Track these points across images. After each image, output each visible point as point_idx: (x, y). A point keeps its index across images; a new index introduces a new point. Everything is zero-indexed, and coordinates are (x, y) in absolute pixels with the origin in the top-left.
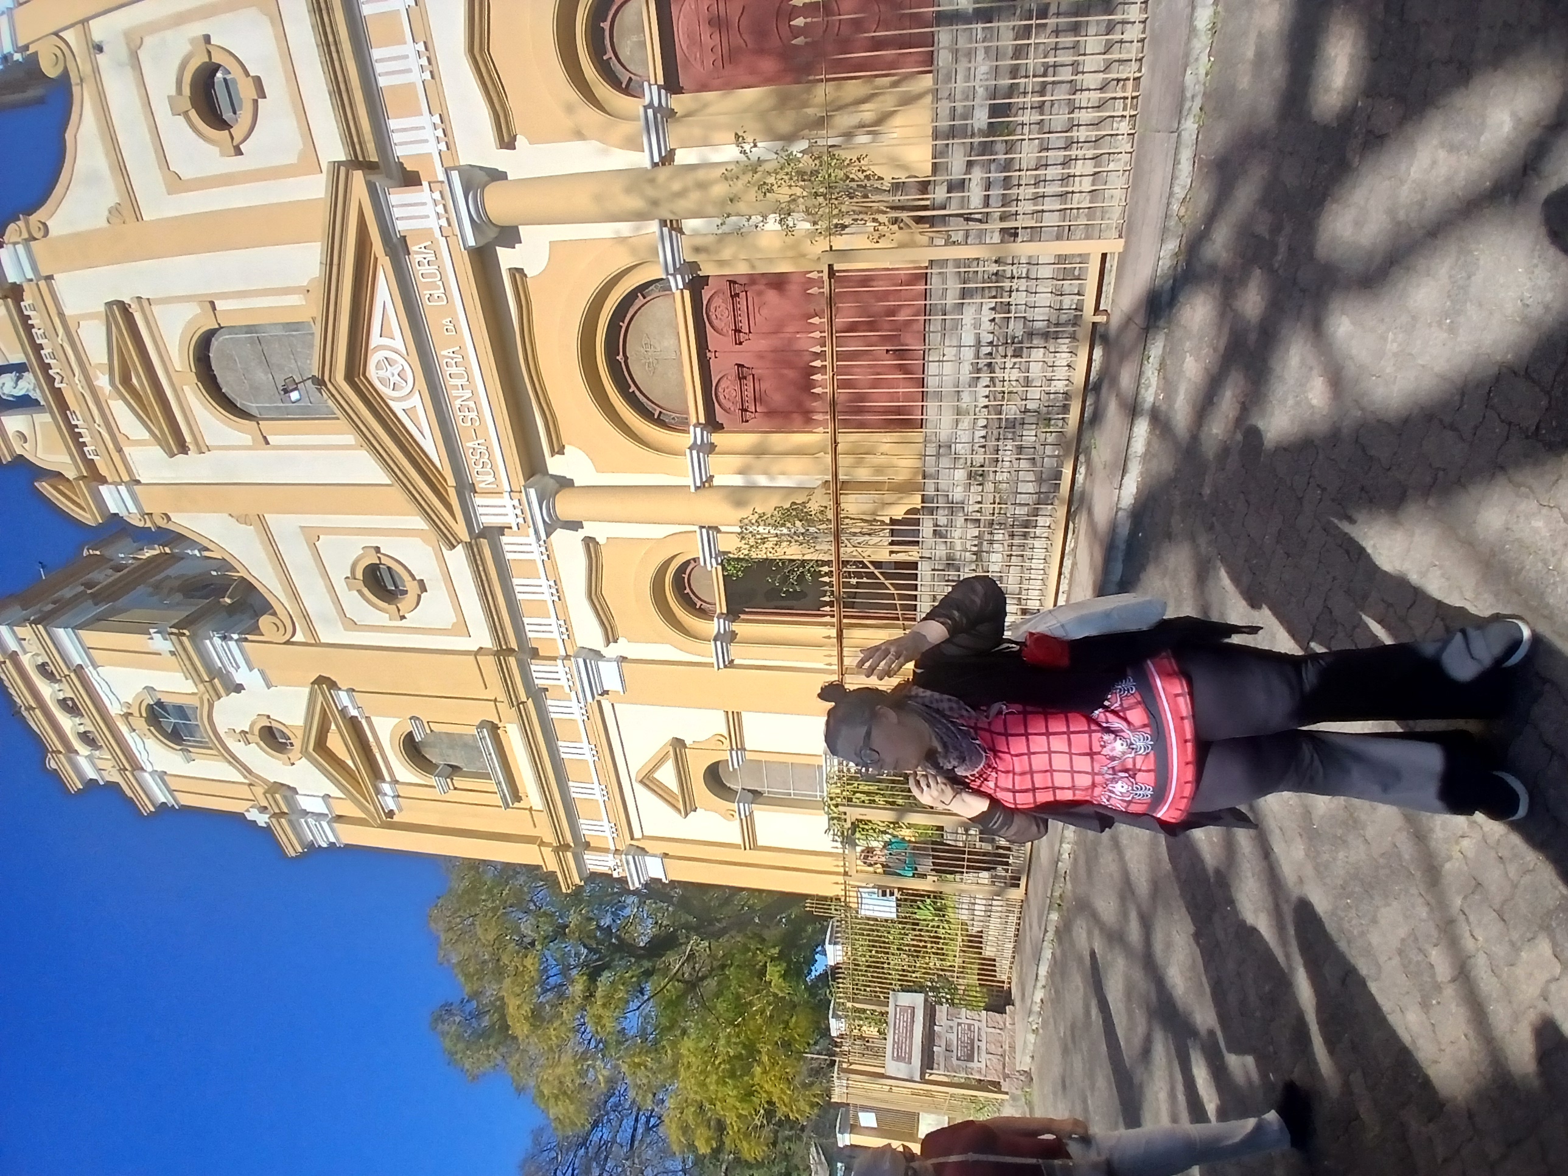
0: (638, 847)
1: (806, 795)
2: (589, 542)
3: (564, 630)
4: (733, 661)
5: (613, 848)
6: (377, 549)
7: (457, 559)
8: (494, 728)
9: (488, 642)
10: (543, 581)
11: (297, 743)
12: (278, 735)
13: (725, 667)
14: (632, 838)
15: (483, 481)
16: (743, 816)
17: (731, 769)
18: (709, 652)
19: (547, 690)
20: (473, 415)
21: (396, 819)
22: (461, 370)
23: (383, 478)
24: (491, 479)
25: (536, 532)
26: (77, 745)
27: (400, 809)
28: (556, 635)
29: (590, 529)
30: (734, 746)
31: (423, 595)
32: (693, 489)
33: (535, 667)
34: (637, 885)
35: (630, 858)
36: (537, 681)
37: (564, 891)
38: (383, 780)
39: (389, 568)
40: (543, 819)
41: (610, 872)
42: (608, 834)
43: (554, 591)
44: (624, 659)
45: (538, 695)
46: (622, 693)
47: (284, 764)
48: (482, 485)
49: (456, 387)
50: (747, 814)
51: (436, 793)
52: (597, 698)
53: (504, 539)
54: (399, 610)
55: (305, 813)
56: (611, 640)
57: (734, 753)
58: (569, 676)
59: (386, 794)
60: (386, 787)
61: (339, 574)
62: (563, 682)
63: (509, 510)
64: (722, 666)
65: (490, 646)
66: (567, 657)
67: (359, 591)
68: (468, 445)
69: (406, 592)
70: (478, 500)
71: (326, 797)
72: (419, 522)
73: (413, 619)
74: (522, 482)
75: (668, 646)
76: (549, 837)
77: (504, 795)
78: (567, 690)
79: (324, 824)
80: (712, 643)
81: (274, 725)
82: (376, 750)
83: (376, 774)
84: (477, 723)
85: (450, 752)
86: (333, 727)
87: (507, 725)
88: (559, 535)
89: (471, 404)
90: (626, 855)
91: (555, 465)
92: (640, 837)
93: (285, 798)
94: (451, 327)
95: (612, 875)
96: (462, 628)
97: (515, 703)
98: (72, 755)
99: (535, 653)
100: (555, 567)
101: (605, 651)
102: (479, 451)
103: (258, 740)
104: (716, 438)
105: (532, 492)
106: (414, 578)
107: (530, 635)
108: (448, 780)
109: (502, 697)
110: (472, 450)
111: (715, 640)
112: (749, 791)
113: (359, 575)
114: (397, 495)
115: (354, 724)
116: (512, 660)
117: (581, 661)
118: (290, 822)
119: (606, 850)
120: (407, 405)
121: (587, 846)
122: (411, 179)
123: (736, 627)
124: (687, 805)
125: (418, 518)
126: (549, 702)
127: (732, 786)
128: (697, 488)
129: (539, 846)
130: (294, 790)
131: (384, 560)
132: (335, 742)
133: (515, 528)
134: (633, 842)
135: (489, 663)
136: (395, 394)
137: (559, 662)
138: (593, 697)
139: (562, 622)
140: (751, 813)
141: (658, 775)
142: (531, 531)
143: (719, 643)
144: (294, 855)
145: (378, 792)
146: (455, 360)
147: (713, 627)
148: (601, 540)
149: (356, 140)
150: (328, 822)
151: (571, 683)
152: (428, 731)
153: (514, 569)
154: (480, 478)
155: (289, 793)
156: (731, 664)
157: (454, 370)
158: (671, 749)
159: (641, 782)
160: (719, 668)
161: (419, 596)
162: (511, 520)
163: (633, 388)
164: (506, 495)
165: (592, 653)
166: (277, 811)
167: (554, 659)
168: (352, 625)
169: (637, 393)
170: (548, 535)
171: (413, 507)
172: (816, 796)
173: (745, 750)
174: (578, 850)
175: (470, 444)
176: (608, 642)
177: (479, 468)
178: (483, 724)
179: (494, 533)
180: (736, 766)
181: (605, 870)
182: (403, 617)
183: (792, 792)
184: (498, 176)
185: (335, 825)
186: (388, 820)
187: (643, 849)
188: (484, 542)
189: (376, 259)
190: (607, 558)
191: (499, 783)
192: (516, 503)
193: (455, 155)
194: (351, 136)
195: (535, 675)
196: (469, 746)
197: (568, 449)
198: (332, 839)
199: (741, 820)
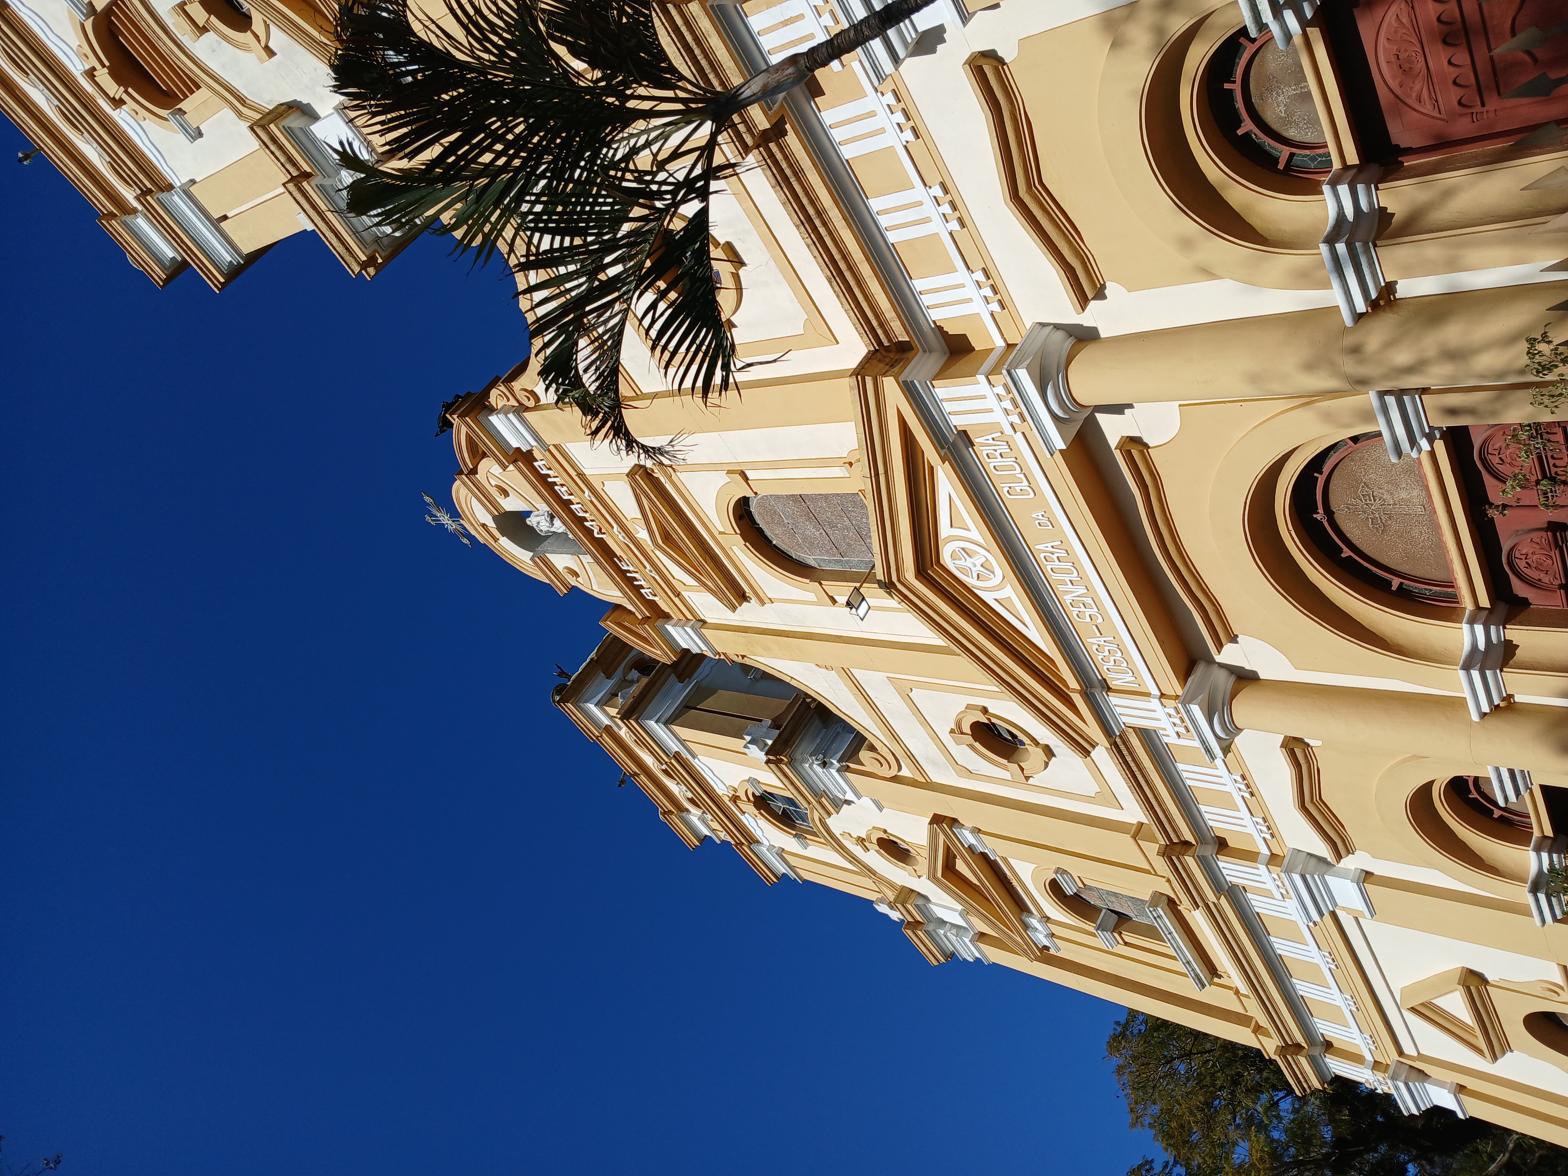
0: (1412, 1067)
2: (1295, 745)
3: (1263, 827)
5: (1369, 1059)
6: (984, 710)
8: (1172, 903)
9: (1144, 820)
11: (922, 863)
12: (898, 848)
15: (1114, 677)
19: (1247, 890)
20: (1093, 611)
21: (1052, 955)
24: (1129, 678)
25: (1206, 747)
26: (687, 805)
27: (1057, 947)
28: (1251, 830)
31: (1051, 760)
32: (1475, 717)
33: (1225, 863)
34: (1413, 1109)
36: (1228, 880)
38: (1029, 911)
39: (1002, 728)
42: (1360, 1042)
43: (1244, 788)
44: (1368, 874)
45: (1233, 893)
47: (909, 873)
48: (1117, 684)
51: (1101, 944)
54: (1022, 769)
55: (942, 922)
56: (1341, 850)
58: (1278, 883)
59: (1036, 930)
60: (1034, 922)
61: (941, 724)
62: (1270, 887)
63: (1162, 716)
64: (1549, 918)
65: (1148, 827)
66: (1273, 858)
67: (971, 746)
68: (1089, 641)
69: (1029, 753)
70: (1114, 700)
71: (964, 913)
73: (1042, 780)
77: (1197, 975)
78: (1278, 895)
79: (966, 937)
81: (893, 840)
82: (1015, 883)
83: (1021, 908)
84: (1150, 891)
85: (1113, 900)
86: (961, 858)
87: (1189, 909)
91: (1225, 656)
92: (1414, 1057)
93: (918, 906)
94: (1044, 521)
95: (1370, 1088)
96: (1110, 798)
97: (1200, 904)
98: (684, 814)
99: (1221, 846)
100: (1240, 762)
102: (1106, 649)
103: (877, 848)
104: (1516, 634)
105: (1196, 709)
106: (1036, 743)
107: (1211, 821)
108: (1116, 935)
110: (1096, 647)
111: (1535, 888)
113: (967, 729)
115: (984, 859)
116: (1189, 856)
117: (1296, 876)
118: (927, 933)
119: (1359, 1059)
120: (997, 595)
121: (1329, 1048)
124: (1494, 1047)
126: (1251, 896)
128: (1484, 712)
130: (925, 898)
131: (997, 721)
133: (1173, 735)
134: (1404, 1060)
136: (981, 585)
137: (1262, 866)
138: (1322, 915)
139: (1260, 821)
141: (1438, 1002)
143: (1541, 895)
144: (936, 963)
145: (1026, 926)
146: (1056, 555)
148: (1312, 739)
150: (971, 940)
151: (1283, 891)
152: (1081, 886)
155: (920, 902)
158: (1459, 978)
159: (1413, 1010)
161: (1047, 760)
162: (1166, 726)
163: (1348, 552)
164: (1156, 700)
166: (911, 918)
167: (1253, 857)
168: (964, 771)
169: (1356, 558)
174: (1316, 1051)
175: (1092, 642)
176: (1338, 854)
177: (1108, 665)
178: (1157, 896)
182: (1028, 776)
185: (978, 941)
186: (1042, 954)
187: (1420, 1070)
188: (1128, 732)
190: (1324, 761)
191: (1188, 963)
192: (1171, 711)
195: (1226, 873)
197: (1242, 639)
198: (978, 955)
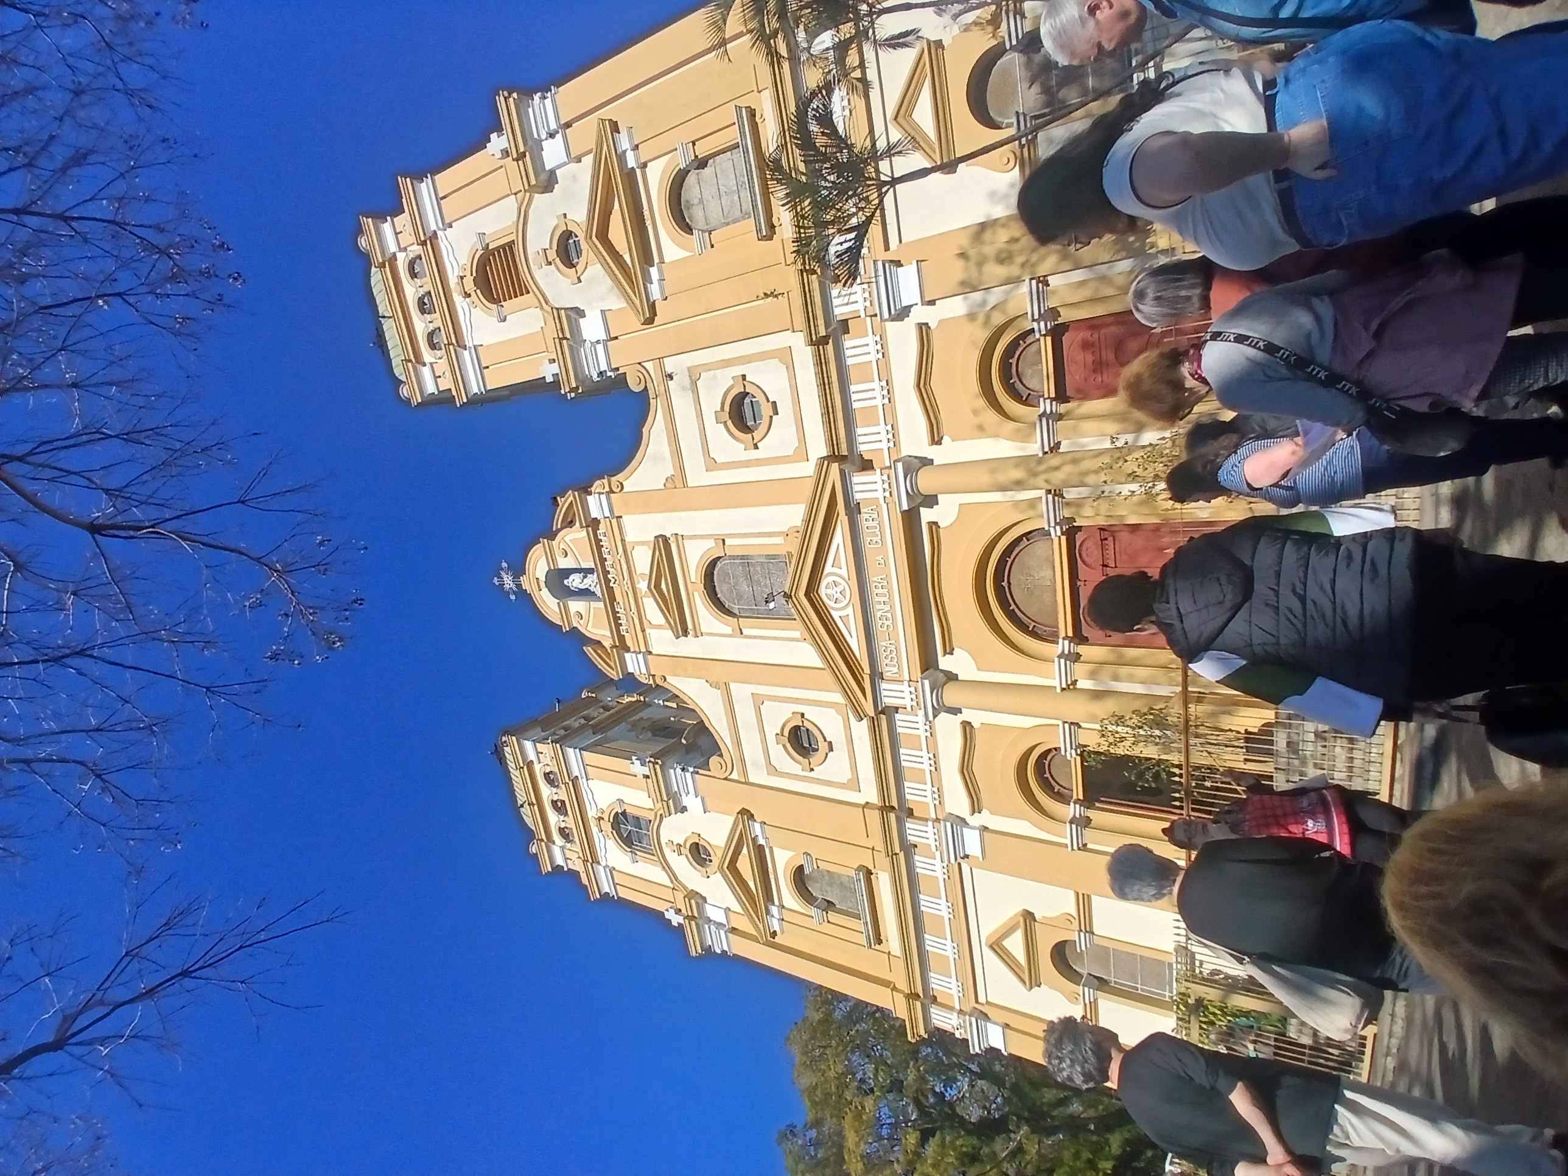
0: (981, 1011)
1: (1154, 993)
2: (966, 725)
3: (936, 796)
4: (1086, 844)
5: (957, 1007)
6: (803, 715)
7: (861, 730)
8: (869, 873)
9: (874, 798)
10: (924, 753)
11: (716, 861)
12: (701, 852)
13: (1079, 849)
14: (977, 1001)
15: (889, 671)
16: (1087, 1002)
17: (1079, 951)
18: (1065, 835)
19: (916, 846)
20: (889, 623)
21: (777, 940)
22: (885, 591)
23: (818, 663)
24: (895, 670)
25: (926, 714)
26: (556, 836)
27: (783, 932)
28: (929, 800)
29: (967, 715)
30: (1083, 928)
31: (829, 754)
32: (1058, 690)
33: (910, 825)
34: (977, 1050)
35: (973, 1020)
36: (909, 837)
37: (909, 1039)
38: (773, 904)
39: (808, 730)
40: (900, 966)
41: (952, 1031)
42: (954, 992)
43: (933, 763)
44: (986, 828)
45: (909, 849)
46: (981, 859)
47: (702, 876)
48: (888, 674)
49: (879, 602)
50: (1092, 1000)
51: (813, 923)
52: (959, 860)
53: (898, 716)
54: (810, 764)
55: (709, 921)
56: (976, 809)
57: (1082, 934)
58: (937, 837)
59: (773, 916)
60: (774, 910)
61: (772, 730)
62: (931, 842)
63: (907, 695)
64: (1075, 847)
65: (876, 802)
66: (937, 820)
67: (784, 746)
68: (882, 644)
69: (817, 750)
70: (884, 685)
71: (727, 910)
72: (838, 698)
73: (819, 772)
74: (919, 674)
75: (1026, 822)
76: (903, 985)
77: (869, 935)
78: (934, 849)
79: (722, 932)
80: (1068, 825)
81: (702, 842)
82: (772, 877)
83: (769, 898)
84: (856, 867)
85: (828, 889)
86: (745, 851)
87: (879, 872)
88: (943, 716)
89: (889, 615)
90: (970, 1016)
91: (945, 663)
92: (984, 1001)
93: (697, 903)
94: (882, 562)
95: (954, 1034)
96: (854, 784)
97: (890, 854)
98: (550, 844)
99: (910, 813)
100: (935, 743)
101: (971, 820)
102: (889, 648)
103: (688, 853)
104: (1082, 649)
105: (927, 682)
106: (825, 740)
107: (908, 797)
108: (824, 913)
109: (880, 846)
110: (885, 649)
111: (1071, 822)
112: (1095, 977)
113: (786, 733)
114: (828, 677)
115: (760, 851)
116: (892, 816)
117: (949, 825)
118: (697, 924)
119: (951, 1008)
120: (843, 613)
121: (934, 999)
122: (867, 465)
123: (1091, 813)
124: (1033, 980)
125: (839, 695)
126: (916, 858)
127: (1078, 969)
128: (1063, 689)
129: (892, 990)
130: (704, 899)
131: (806, 724)
132: (745, 865)
133: (909, 709)
134: (977, 1006)
135: (874, 817)
136: (836, 606)
137: (930, 823)
138: (956, 859)
139: (935, 789)
140: (1096, 1000)
141: (1006, 943)
142: (921, 713)
143: (1074, 826)
144: (694, 954)
145: (768, 912)
146: (882, 584)
147: (1072, 810)
148: (976, 725)
149: (835, 442)
150: (725, 932)
151: (937, 843)
152: (816, 867)
153: (903, 741)
154: (887, 669)
155: (700, 901)
156: (1084, 848)
157: (880, 591)
158: (1021, 920)
159: (991, 947)
160: (1073, 849)
161: (827, 754)
162: (907, 702)
163: (1013, 607)
164: (906, 683)
165: (958, 820)
166: (690, 914)
167: (926, 820)
168: (773, 771)
169: (1017, 610)
170: (935, 717)
171: (837, 687)
172: (1165, 996)
173: (1093, 933)
174: (926, 1002)
175: (884, 644)
176: (973, 812)
177: (887, 661)
178: (861, 868)
179: (889, 712)
180: (1083, 948)
181: (948, 1028)
182: (812, 770)
183: (1139, 986)
184: (926, 462)
185: (730, 935)
186: (770, 939)
187: (986, 1015)
188: (883, 717)
189: (838, 515)
190: (979, 740)
191: (867, 923)
192: (913, 690)
193: (899, 451)
194: (832, 441)
195: (908, 831)
196: (847, 888)
197: (957, 651)
198: (726, 948)
199: (1085, 1005)
